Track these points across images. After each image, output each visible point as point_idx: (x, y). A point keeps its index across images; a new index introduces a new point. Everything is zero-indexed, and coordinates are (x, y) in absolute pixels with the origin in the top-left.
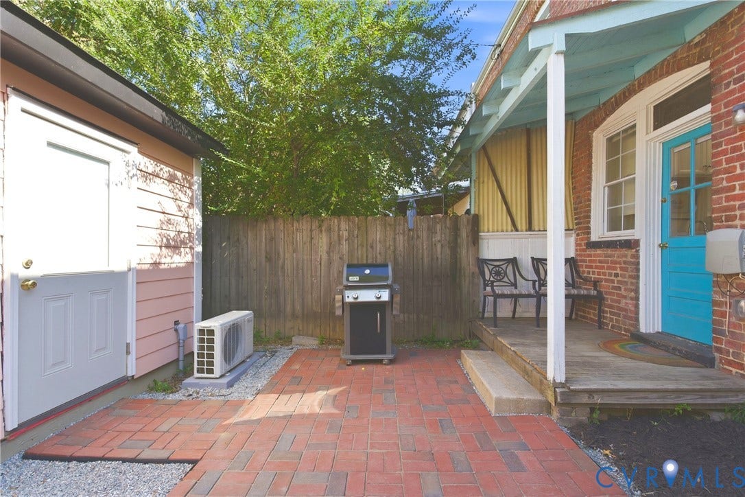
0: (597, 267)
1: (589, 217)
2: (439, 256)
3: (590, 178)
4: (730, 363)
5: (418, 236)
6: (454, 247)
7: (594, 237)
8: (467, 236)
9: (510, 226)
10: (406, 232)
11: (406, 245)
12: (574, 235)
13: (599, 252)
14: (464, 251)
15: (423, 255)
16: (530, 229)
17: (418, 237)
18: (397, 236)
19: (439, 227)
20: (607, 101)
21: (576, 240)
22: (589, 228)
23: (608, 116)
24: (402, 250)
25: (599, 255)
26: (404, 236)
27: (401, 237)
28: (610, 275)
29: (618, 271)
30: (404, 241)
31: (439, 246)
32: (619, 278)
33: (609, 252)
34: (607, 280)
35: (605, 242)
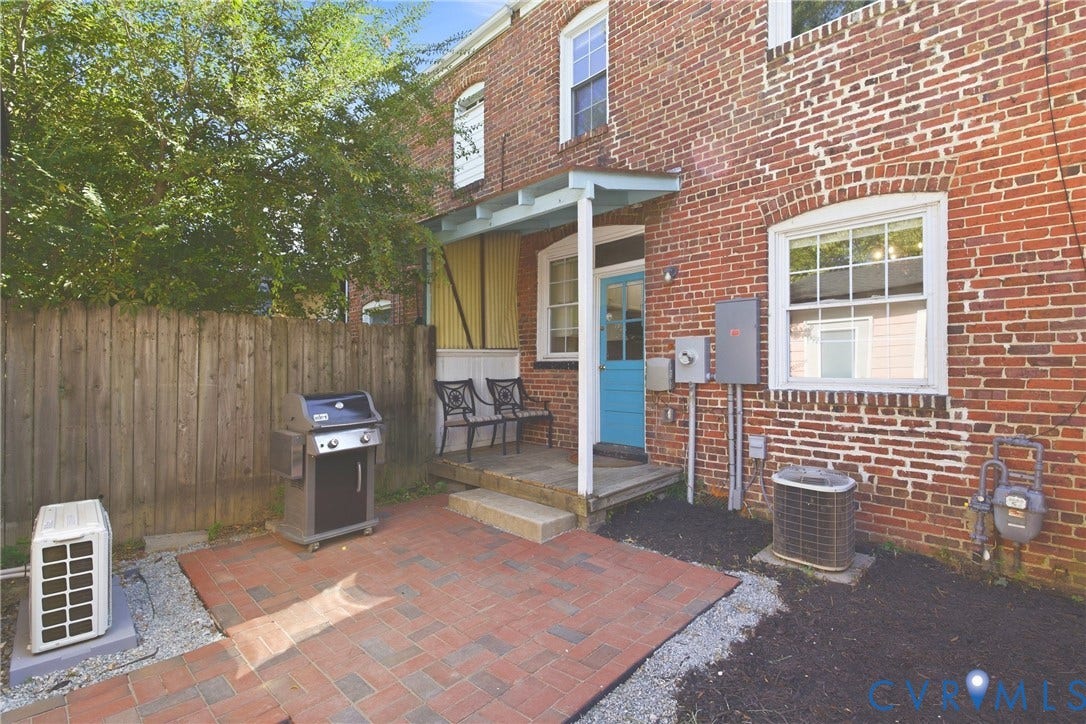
0: (545, 387)
1: (535, 337)
2: (391, 379)
3: (536, 297)
4: (658, 457)
5: (364, 350)
6: (409, 367)
7: (539, 358)
8: (424, 353)
9: (465, 343)
10: (349, 345)
11: (349, 364)
12: (519, 354)
13: (547, 372)
14: (421, 372)
15: (371, 378)
16: (483, 346)
17: (365, 353)
18: (335, 351)
19: (391, 339)
20: (556, 228)
21: (521, 359)
22: (535, 348)
23: (556, 241)
24: (343, 371)
25: (547, 376)
26: (346, 351)
27: (342, 351)
28: (559, 394)
29: (568, 391)
30: (345, 358)
31: (392, 364)
32: (568, 397)
33: (558, 372)
34: (555, 400)
35: (555, 363)
